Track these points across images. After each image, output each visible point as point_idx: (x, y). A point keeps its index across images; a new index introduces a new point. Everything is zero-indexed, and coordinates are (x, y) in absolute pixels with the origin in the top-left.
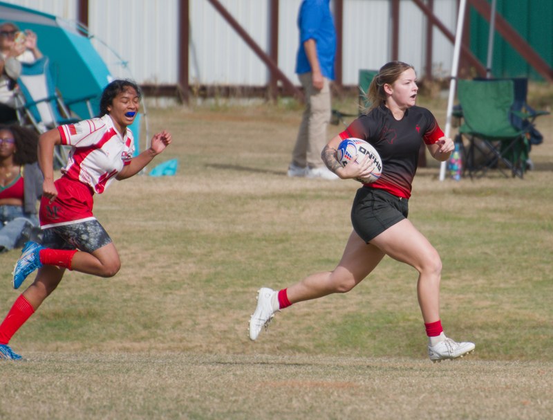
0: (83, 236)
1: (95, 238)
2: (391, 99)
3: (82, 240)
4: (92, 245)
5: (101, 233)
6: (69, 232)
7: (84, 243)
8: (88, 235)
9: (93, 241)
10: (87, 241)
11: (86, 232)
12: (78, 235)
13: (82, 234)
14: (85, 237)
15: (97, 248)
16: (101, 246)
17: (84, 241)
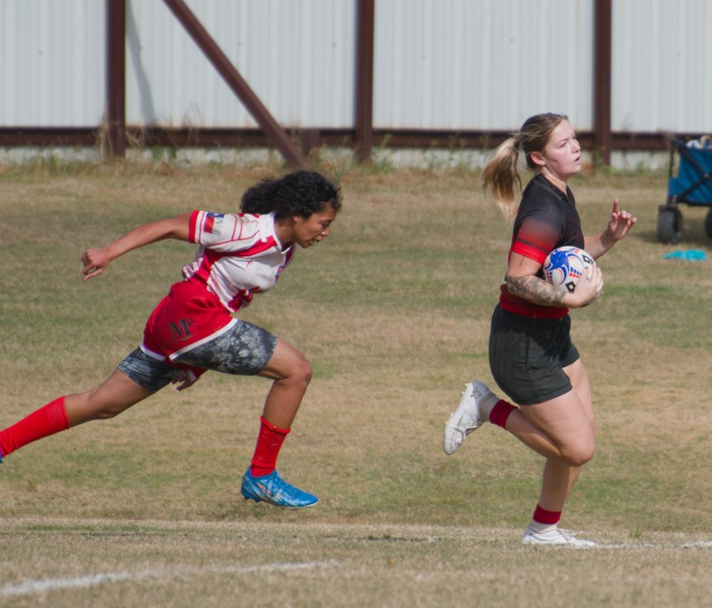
0: (240, 353)
1: (258, 347)
2: (545, 170)
3: (242, 359)
4: (260, 359)
5: (260, 335)
6: (219, 356)
7: (246, 361)
8: (248, 348)
9: (259, 352)
10: (250, 357)
11: (243, 346)
12: (233, 356)
13: (238, 351)
14: (244, 353)
15: (268, 358)
16: (272, 353)
17: (246, 358)
